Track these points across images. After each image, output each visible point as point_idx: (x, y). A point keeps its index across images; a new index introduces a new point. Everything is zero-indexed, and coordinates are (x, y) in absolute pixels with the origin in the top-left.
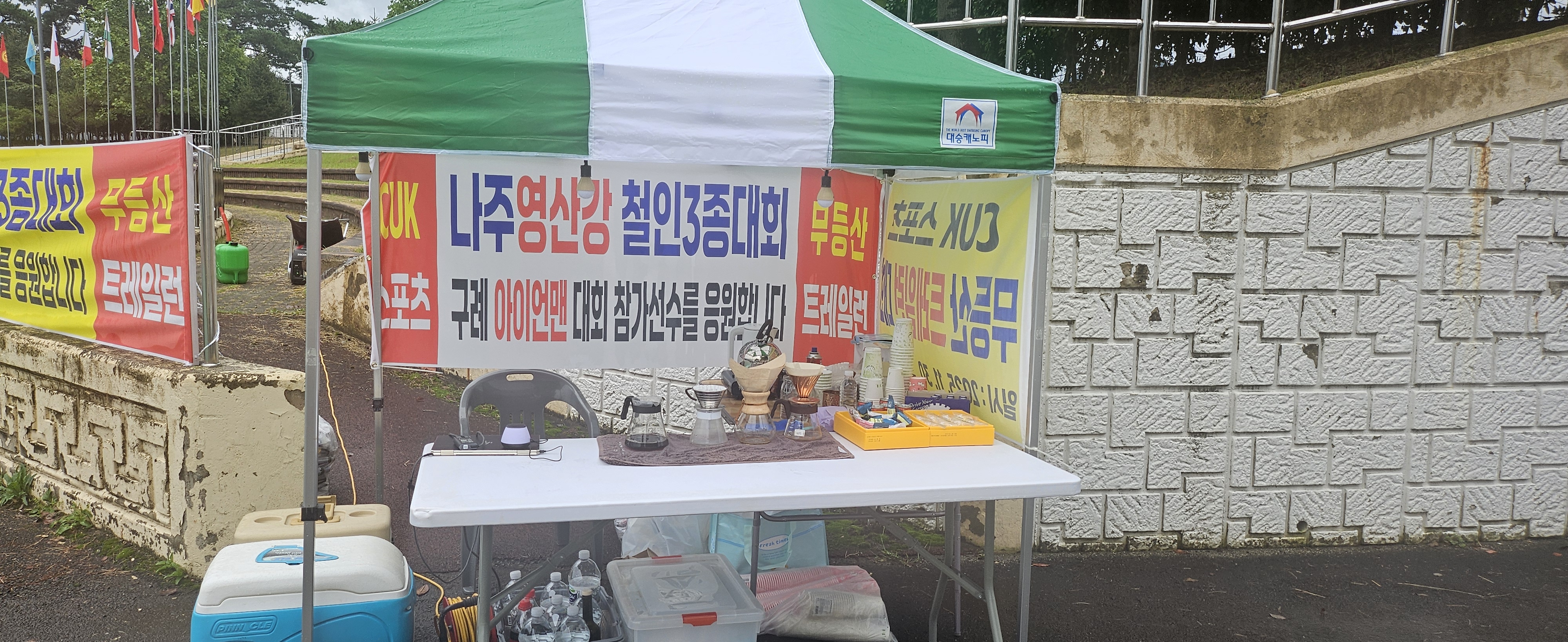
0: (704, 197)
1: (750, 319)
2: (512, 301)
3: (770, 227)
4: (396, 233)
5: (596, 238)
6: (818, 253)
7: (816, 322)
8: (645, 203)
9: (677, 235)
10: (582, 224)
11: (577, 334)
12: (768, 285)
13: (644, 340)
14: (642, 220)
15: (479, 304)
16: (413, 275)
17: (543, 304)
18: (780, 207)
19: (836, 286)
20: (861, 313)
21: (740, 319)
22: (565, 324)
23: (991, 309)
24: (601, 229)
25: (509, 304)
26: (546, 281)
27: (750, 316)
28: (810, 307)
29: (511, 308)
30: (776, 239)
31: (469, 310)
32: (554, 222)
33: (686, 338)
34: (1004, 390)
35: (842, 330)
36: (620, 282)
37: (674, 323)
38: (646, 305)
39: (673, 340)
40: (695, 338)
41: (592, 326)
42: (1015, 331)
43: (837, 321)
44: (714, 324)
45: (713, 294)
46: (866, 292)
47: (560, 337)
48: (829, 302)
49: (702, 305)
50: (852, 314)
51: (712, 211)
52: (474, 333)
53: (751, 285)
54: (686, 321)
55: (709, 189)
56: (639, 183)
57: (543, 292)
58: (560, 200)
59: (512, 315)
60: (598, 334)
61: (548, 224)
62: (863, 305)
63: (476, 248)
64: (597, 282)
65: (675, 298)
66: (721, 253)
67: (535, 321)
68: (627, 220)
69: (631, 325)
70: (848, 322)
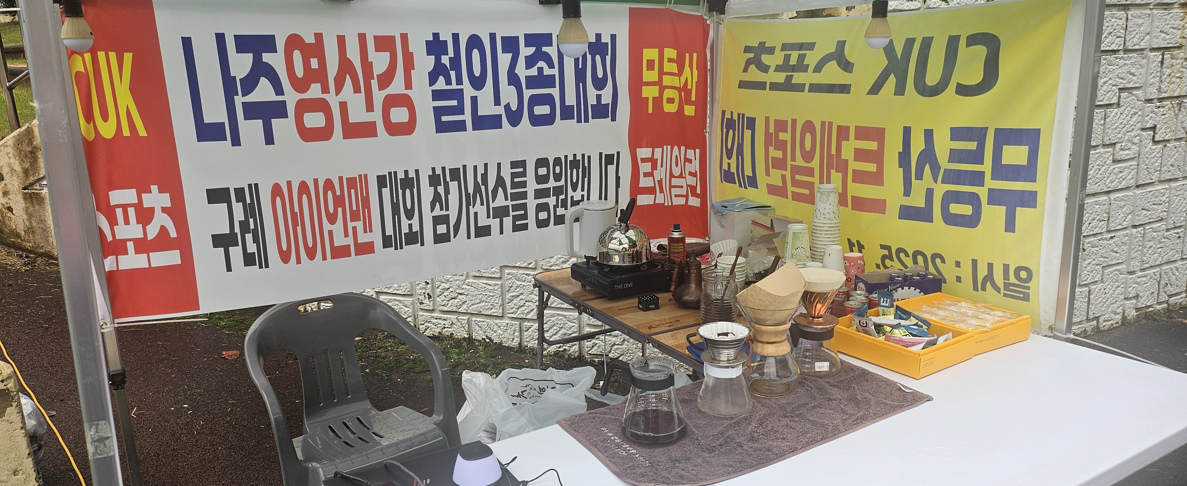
0: (526, 51)
1: (583, 196)
2: (297, 209)
3: (600, 84)
4: (107, 130)
5: (399, 115)
6: (650, 111)
7: (650, 191)
8: (455, 62)
9: (497, 102)
10: (379, 97)
11: (387, 242)
12: (601, 154)
13: (469, 237)
14: (454, 86)
15: (251, 221)
16: (143, 189)
17: (340, 210)
18: (608, 58)
19: (669, 147)
20: (693, 174)
21: (572, 197)
22: (371, 231)
23: (987, 167)
24: (405, 101)
25: (294, 214)
26: (341, 178)
27: (583, 193)
28: (646, 175)
29: (297, 219)
30: (607, 98)
31: (237, 230)
32: (342, 97)
33: (516, 228)
34: (1006, 267)
35: (676, 196)
36: (433, 169)
37: (501, 213)
38: (467, 195)
39: (501, 232)
40: (525, 227)
41: (405, 230)
42: (1034, 194)
43: (671, 187)
44: (543, 207)
45: (542, 171)
46: (698, 151)
47: (366, 249)
48: (662, 166)
49: (532, 186)
50: (685, 177)
51: (535, 68)
52: (249, 260)
53: (583, 155)
54: (516, 208)
55: (531, 40)
56: (446, 36)
57: (338, 193)
58: (345, 65)
59: (299, 229)
60: (414, 238)
61: (333, 100)
62: (695, 166)
63: (236, 141)
64: (406, 172)
65: (500, 181)
66: (547, 120)
67: (330, 233)
68: (436, 87)
69: (452, 222)
70: (682, 187)
